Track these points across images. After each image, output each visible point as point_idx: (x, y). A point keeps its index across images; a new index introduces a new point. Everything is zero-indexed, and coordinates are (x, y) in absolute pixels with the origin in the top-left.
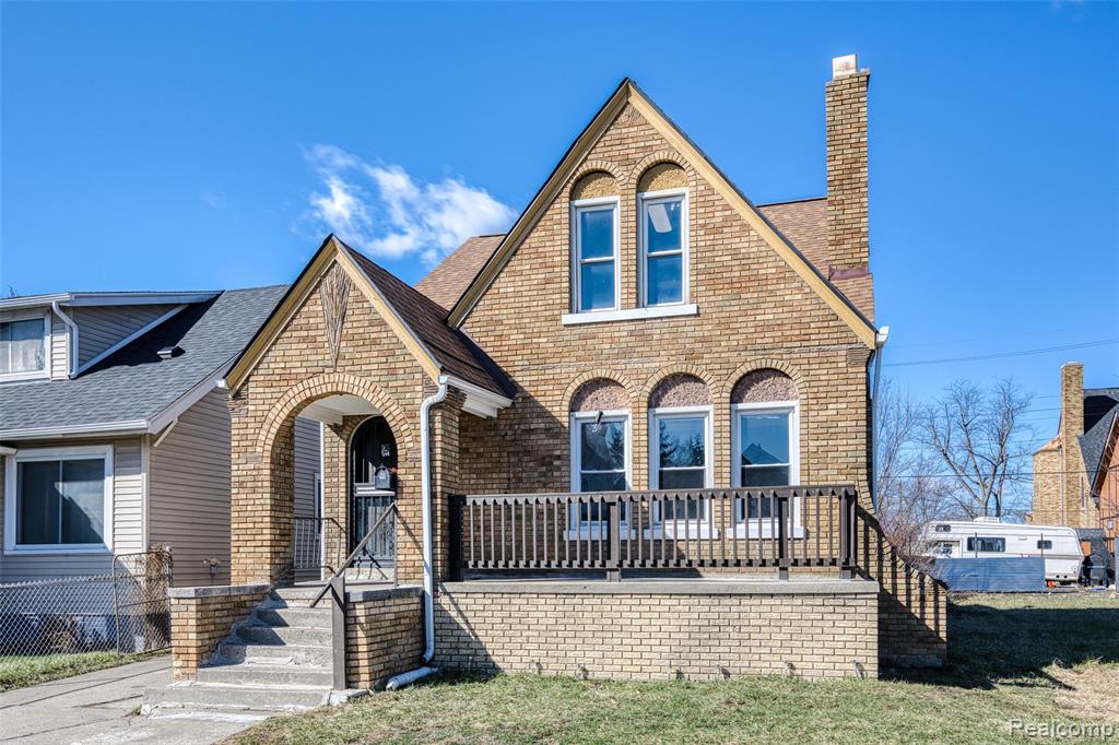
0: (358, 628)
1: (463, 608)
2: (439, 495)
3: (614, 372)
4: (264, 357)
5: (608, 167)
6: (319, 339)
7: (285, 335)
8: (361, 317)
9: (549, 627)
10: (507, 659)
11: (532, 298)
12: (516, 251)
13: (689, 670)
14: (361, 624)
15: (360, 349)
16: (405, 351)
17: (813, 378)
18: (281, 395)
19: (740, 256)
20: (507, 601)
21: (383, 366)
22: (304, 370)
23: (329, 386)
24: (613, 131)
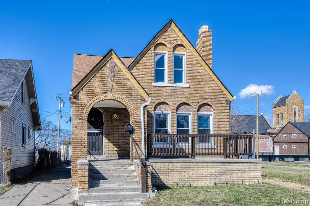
0: (148, 173)
1: (154, 167)
2: (146, 133)
3: (167, 101)
4: (85, 85)
5: (165, 43)
6: (105, 82)
7: (93, 79)
8: (120, 77)
9: (180, 172)
10: (168, 182)
11: (143, 77)
12: (138, 62)
13: (218, 183)
14: (149, 172)
15: (119, 86)
16: (135, 89)
17: (217, 107)
18: (91, 98)
19: (200, 73)
20: (168, 165)
21: (128, 93)
22: (100, 91)
23: (109, 97)
24: (166, 33)
